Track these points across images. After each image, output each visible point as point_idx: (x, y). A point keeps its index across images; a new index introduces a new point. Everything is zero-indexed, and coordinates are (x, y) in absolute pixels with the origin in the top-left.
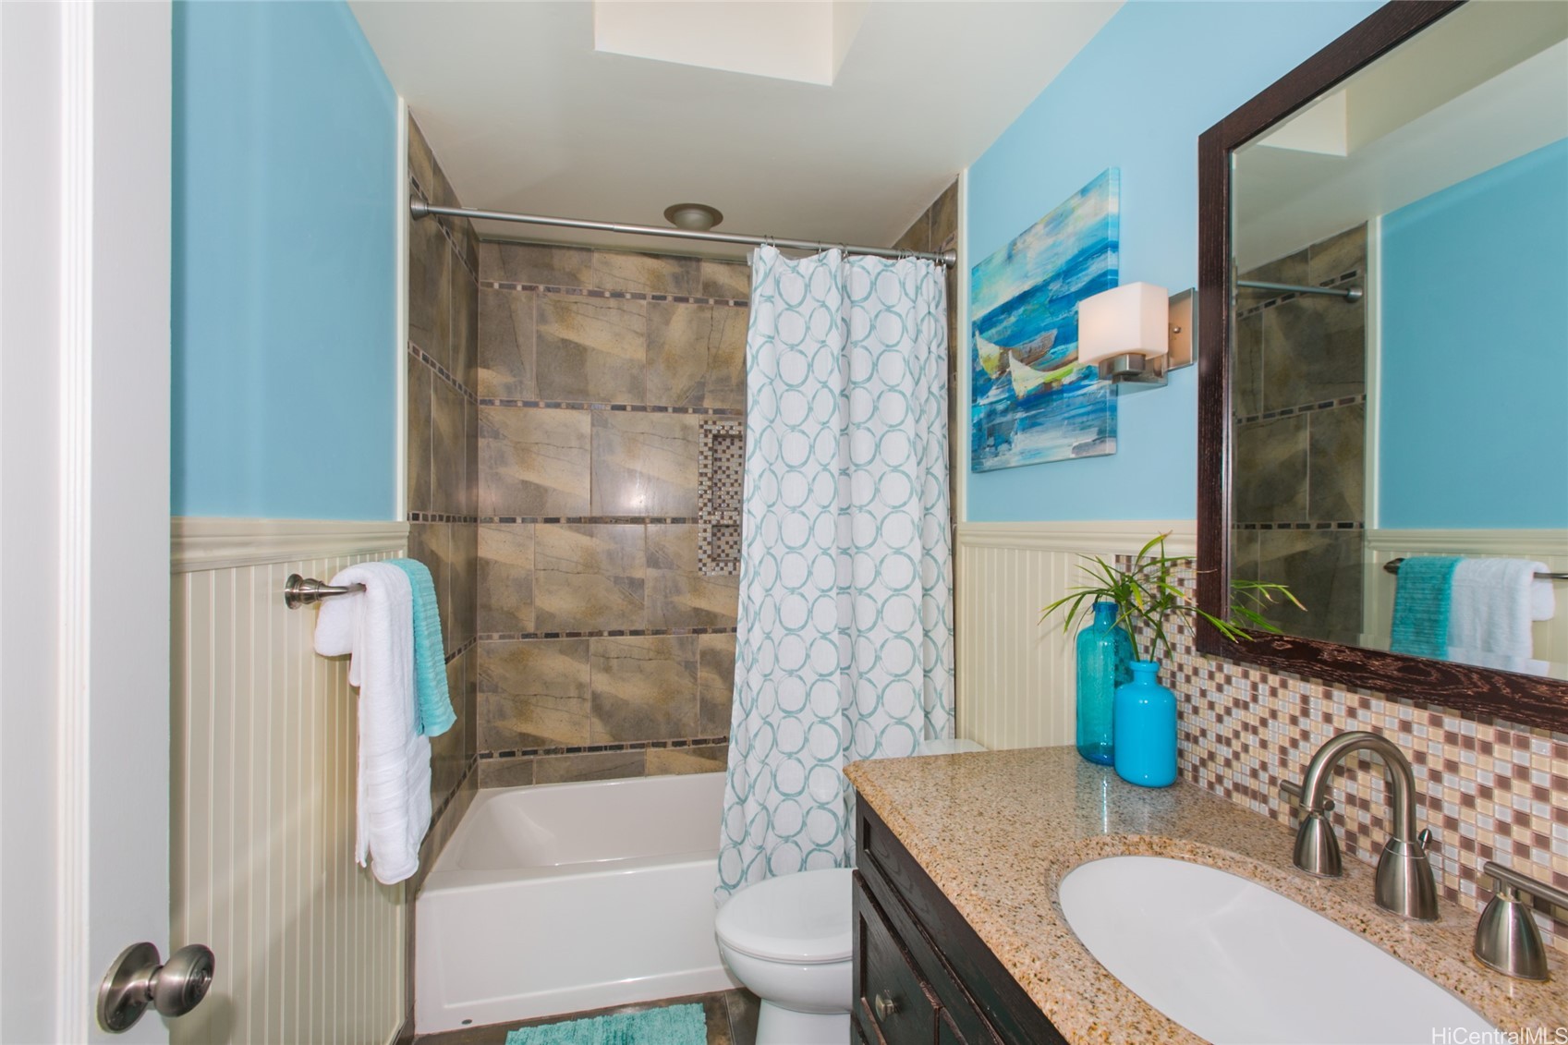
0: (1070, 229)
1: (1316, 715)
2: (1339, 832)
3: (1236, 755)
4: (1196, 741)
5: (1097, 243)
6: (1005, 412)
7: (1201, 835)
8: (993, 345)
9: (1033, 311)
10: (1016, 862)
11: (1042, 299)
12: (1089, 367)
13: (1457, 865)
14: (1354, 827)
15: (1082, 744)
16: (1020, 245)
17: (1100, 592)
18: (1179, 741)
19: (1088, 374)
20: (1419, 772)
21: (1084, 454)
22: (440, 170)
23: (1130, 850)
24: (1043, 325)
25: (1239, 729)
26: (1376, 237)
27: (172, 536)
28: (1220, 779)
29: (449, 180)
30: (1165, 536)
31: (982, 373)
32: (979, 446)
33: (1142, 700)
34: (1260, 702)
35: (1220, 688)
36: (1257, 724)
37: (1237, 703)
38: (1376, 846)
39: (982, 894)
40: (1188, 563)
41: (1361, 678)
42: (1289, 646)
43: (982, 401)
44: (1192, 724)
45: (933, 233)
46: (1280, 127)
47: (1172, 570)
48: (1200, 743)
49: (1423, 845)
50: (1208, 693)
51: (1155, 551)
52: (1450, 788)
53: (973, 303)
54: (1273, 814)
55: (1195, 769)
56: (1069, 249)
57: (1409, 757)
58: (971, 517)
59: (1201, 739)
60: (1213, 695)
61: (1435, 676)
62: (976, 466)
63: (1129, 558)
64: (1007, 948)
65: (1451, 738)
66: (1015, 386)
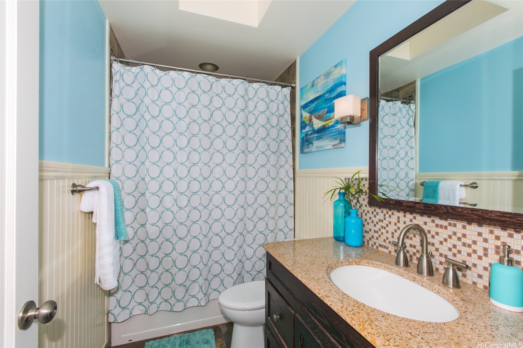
0: (331, 78)
1: (402, 222)
2: (408, 255)
3: (380, 236)
4: (368, 233)
5: (339, 83)
6: (311, 134)
7: (370, 259)
8: (307, 113)
9: (320, 103)
10: (318, 268)
11: (323, 99)
12: (337, 120)
13: (438, 261)
14: (411, 253)
15: (335, 236)
16: (316, 82)
17: (341, 189)
18: (363, 232)
19: (337, 122)
20: (429, 236)
21: (336, 147)
22: (120, 46)
23: (350, 264)
24: (323, 107)
25: (380, 228)
26: (418, 84)
27: (39, 167)
28: (375, 243)
29: (122, 49)
30: (359, 171)
31: (304, 122)
32: (303, 145)
33: (352, 221)
34: (386, 219)
35: (375, 216)
36: (385, 226)
37: (380, 220)
38: (417, 258)
39: (308, 276)
40: (366, 179)
41: (414, 210)
42: (394, 202)
43: (304, 131)
44: (367, 228)
45: (288, 77)
46: (393, 50)
47: (361, 182)
48: (369, 233)
49: (430, 256)
50: (372, 218)
51: (357, 176)
52: (437, 240)
53: (301, 100)
54: (390, 252)
55: (368, 241)
56: (331, 84)
57: (426, 232)
58: (300, 168)
59: (370, 232)
60: (373, 219)
61: (433, 208)
62: (302, 152)
63: (349, 179)
64: (317, 289)
65: (437, 226)
66: (314, 126)
